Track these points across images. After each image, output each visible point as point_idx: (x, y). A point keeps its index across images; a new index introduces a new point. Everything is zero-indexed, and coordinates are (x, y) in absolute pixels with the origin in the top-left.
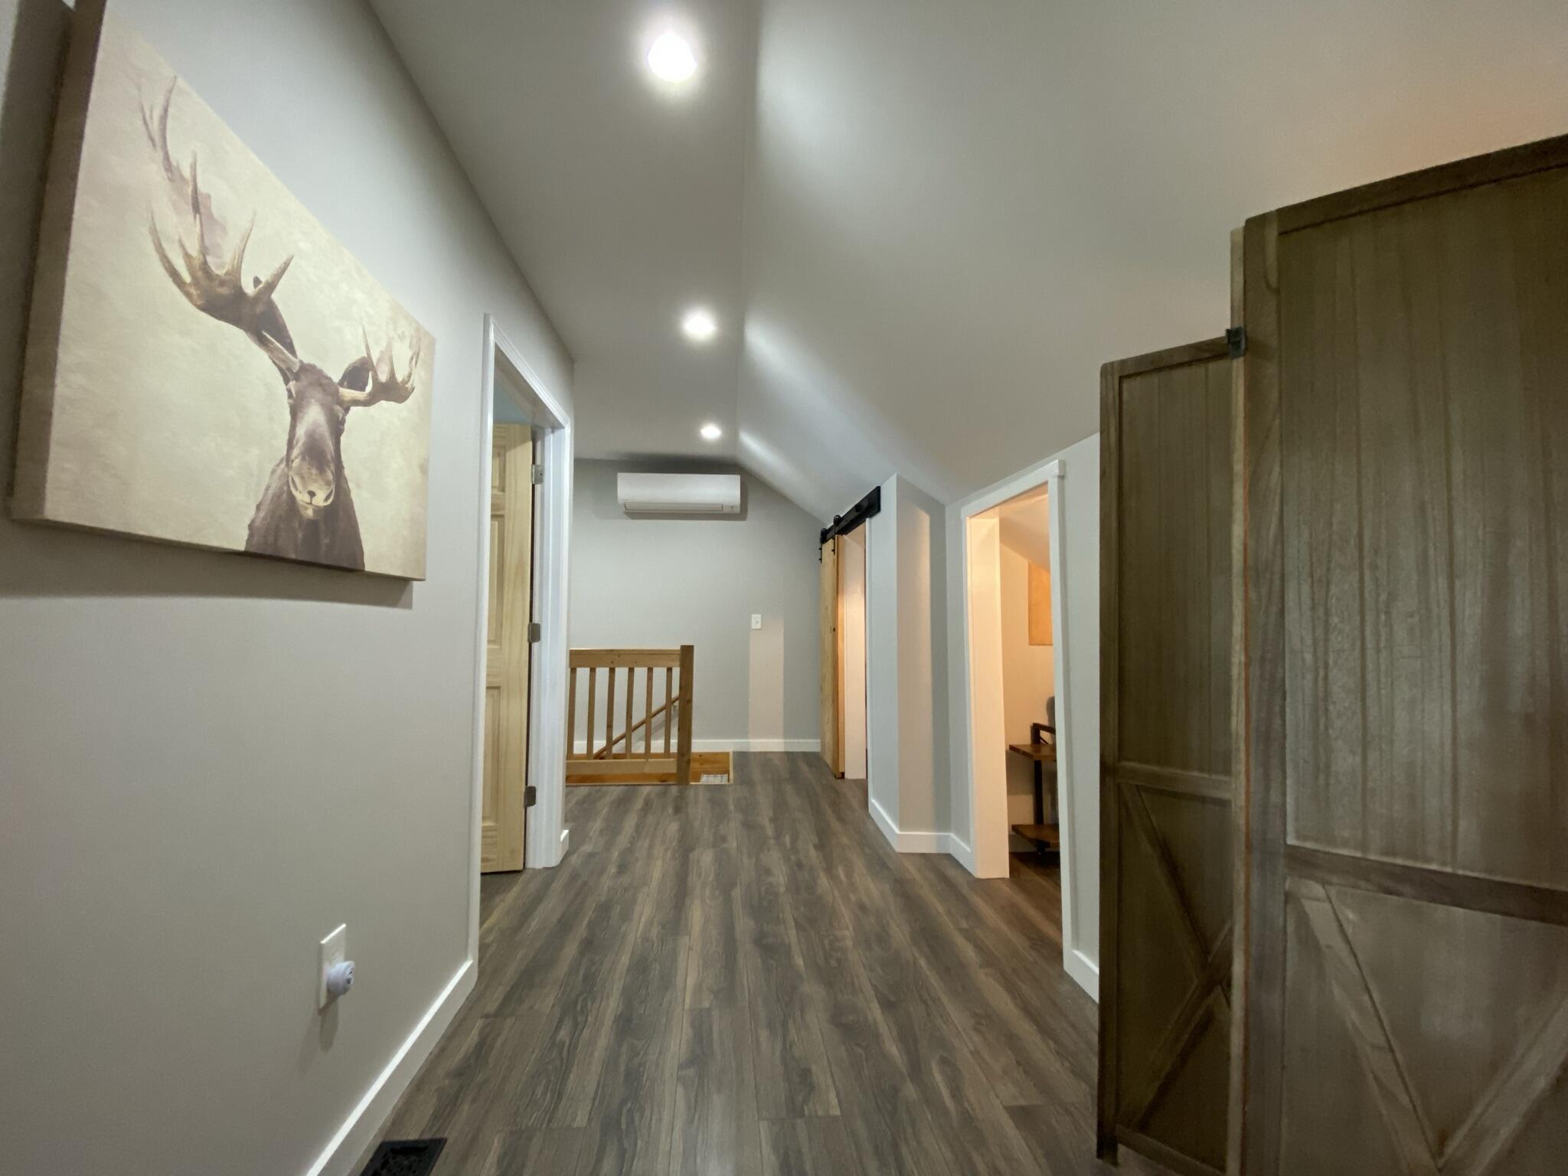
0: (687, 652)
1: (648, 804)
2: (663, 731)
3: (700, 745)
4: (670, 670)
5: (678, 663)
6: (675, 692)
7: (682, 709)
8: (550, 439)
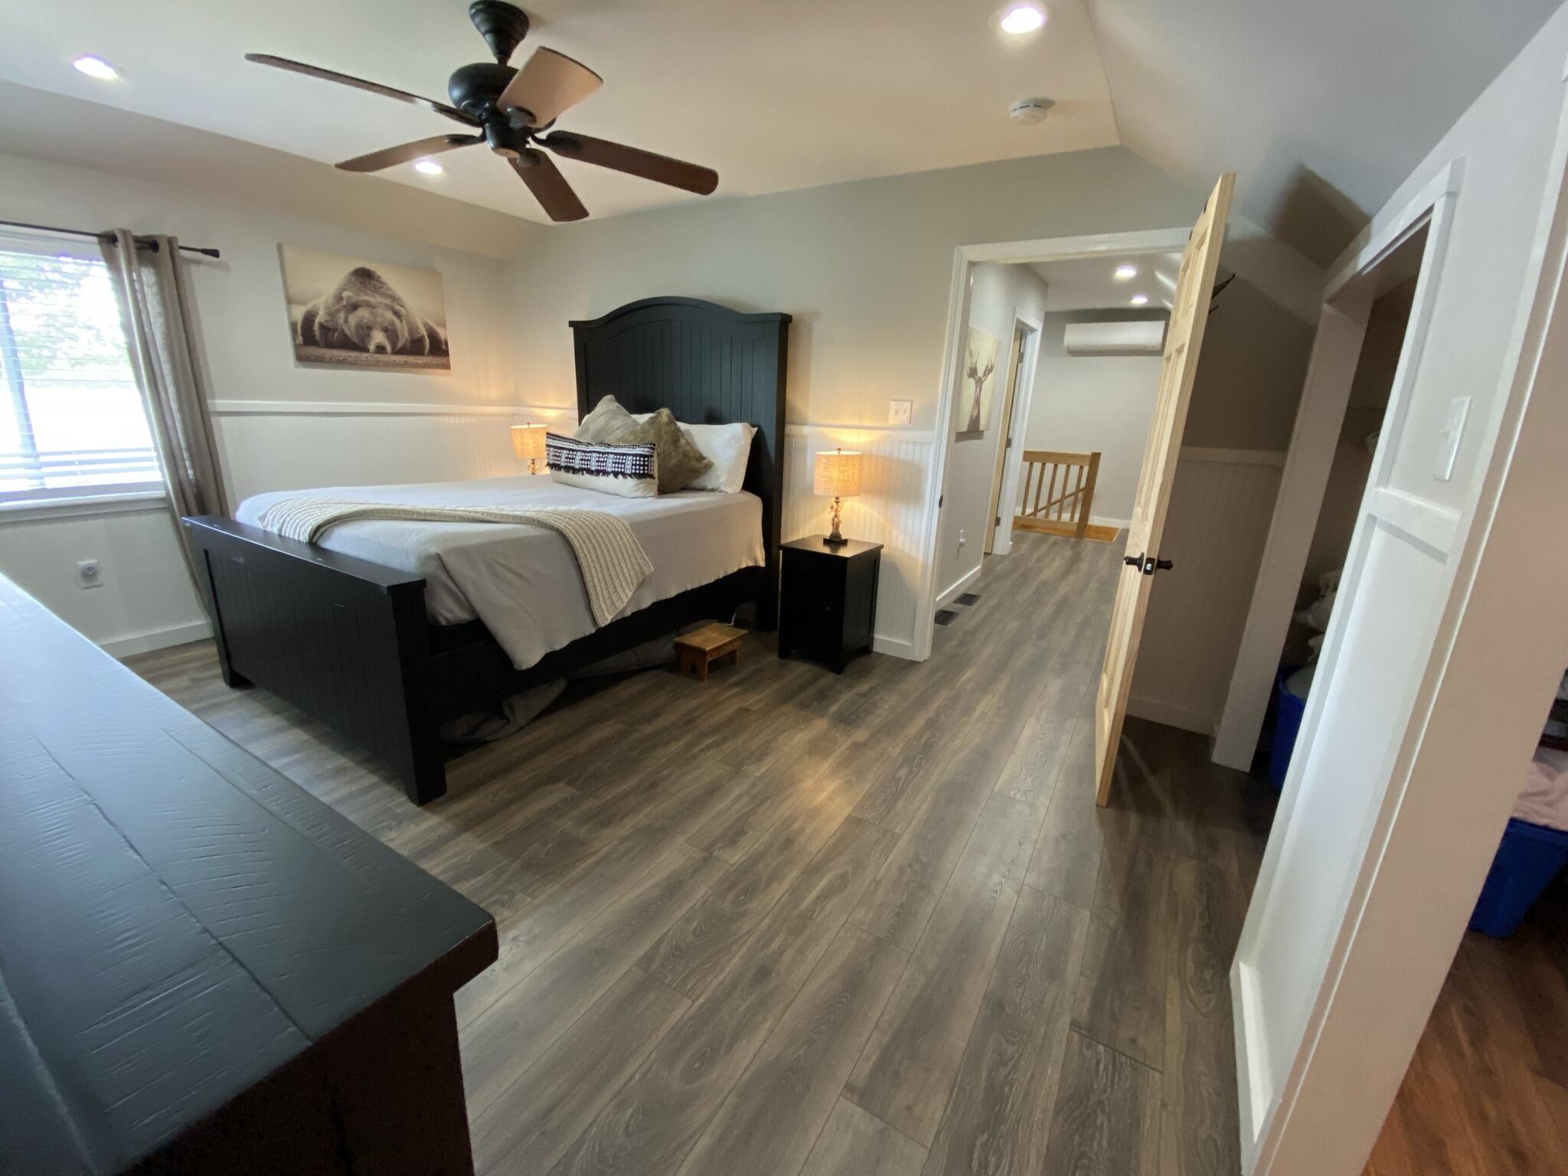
0: (1095, 458)
1: (1055, 543)
2: (1071, 509)
3: (1094, 520)
4: (1081, 468)
5: (1088, 463)
6: (1083, 484)
7: (1086, 495)
8: (1030, 338)
